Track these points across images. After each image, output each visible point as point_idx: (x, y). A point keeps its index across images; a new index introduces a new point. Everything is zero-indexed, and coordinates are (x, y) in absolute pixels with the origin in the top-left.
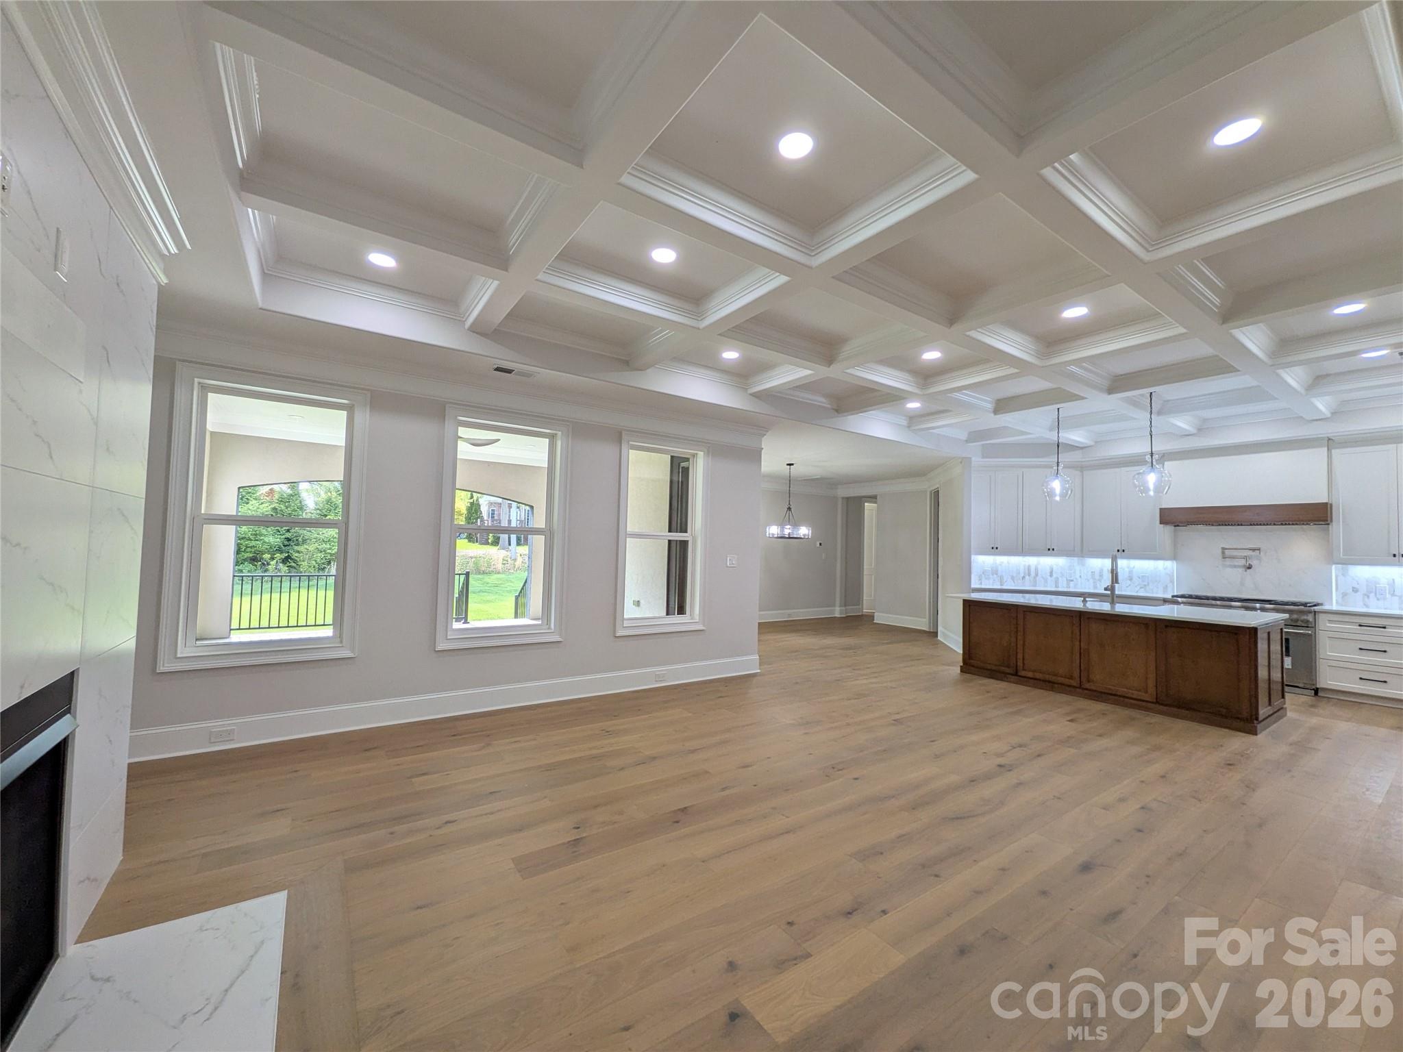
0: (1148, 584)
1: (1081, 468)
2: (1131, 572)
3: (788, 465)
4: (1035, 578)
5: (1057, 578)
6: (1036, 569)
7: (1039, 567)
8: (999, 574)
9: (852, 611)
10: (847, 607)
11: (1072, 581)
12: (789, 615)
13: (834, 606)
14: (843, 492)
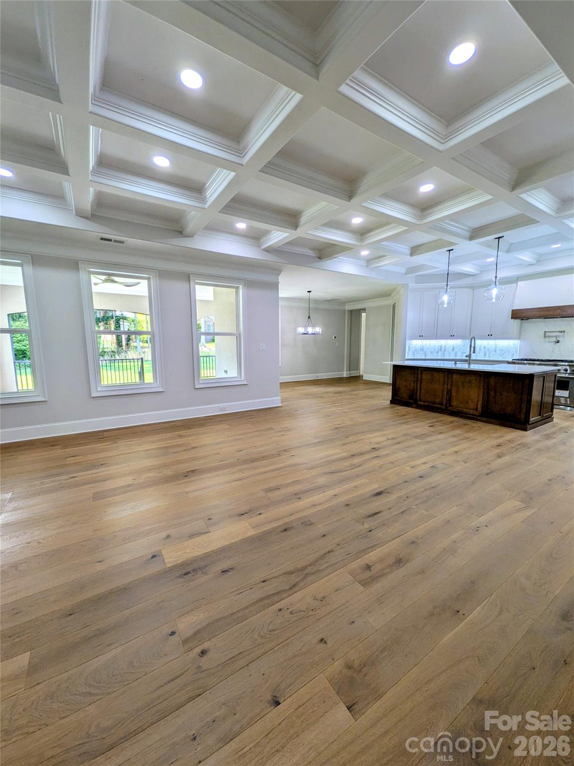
0: (504, 354)
1: (473, 288)
2: (496, 347)
3: (308, 292)
4: (444, 352)
5: (456, 352)
6: (445, 347)
7: (447, 346)
8: (425, 351)
9: (354, 373)
10: (351, 372)
11: (465, 353)
12: (317, 377)
13: (343, 371)
14: (348, 307)
